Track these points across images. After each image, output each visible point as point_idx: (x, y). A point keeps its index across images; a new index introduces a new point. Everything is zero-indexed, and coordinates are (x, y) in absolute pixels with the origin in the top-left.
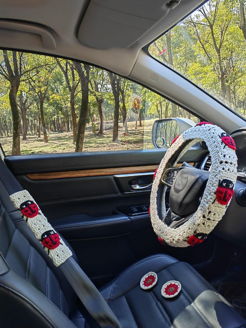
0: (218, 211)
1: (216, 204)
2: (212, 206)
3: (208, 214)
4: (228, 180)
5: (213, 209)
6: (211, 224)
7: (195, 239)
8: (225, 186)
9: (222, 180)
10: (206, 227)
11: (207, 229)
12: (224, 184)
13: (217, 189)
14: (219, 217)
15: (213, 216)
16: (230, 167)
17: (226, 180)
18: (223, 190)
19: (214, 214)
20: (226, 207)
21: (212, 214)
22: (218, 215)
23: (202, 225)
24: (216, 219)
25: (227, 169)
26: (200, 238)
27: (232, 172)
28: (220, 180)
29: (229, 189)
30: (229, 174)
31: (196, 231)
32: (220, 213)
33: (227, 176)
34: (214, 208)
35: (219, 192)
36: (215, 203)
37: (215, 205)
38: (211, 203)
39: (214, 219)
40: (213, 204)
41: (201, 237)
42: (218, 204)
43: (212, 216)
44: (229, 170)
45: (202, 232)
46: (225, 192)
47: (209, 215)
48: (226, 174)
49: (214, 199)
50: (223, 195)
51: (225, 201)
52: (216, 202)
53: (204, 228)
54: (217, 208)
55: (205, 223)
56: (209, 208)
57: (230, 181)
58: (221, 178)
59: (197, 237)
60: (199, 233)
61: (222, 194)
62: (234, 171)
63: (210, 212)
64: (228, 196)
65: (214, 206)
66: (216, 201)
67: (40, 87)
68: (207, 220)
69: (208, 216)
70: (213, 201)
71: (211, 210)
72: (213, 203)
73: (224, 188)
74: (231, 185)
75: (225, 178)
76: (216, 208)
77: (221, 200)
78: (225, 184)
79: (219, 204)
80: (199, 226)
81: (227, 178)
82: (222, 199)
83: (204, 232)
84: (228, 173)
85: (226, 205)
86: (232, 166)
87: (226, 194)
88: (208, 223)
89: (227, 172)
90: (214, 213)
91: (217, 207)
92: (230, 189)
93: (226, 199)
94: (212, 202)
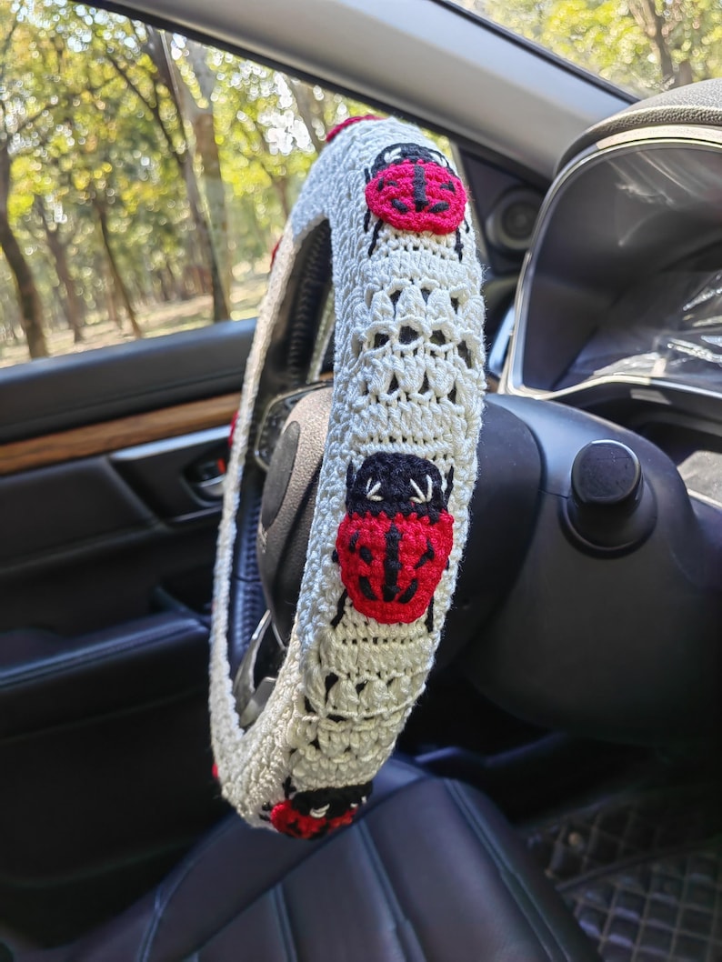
0: (379, 664)
1: (355, 625)
2: (337, 644)
3: (322, 691)
4: (397, 457)
5: (344, 657)
6: (361, 739)
7: (297, 821)
8: (378, 498)
9: (358, 464)
10: (336, 761)
11: (343, 769)
12: (373, 491)
13: (343, 530)
14: (398, 692)
15: (354, 698)
16: (399, 365)
17: (380, 457)
18: (372, 529)
19: (360, 688)
20: (429, 624)
21: (348, 685)
22: (381, 684)
23: (310, 753)
24: (382, 710)
25: (381, 384)
26: (321, 816)
27: (415, 394)
28: (350, 468)
29: (406, 515)
30: (396, 414)
31: (289, 780)
32: (393, 672)
33: (385, 433)
34: (351, 653)
35: (352, 549)
36: (344, 618)
37: (351, 634)
38: (326, 625)
39: (365, 714)
40: (340, 626)
41: (327, 808)
42: (366, 624)
43: (349, 702)
44: (394, 385)
45: (323, 785)
46: (383, 542)
47: (331, 697)
48: (378, 419)
49: (336, 595)
50: (378, 562)
51: (405, 599)
52: (352, 615)
53: (325, 765)
54: (367, 647)
55: (323, 742)
56: (323, 654)
57: (411, 459)
58: (359, 452)
59: (307, 813)
60: (308, 793)
61: (369, 561)
62: (431, 381)
63: (331, 681)
64: (409, 561)
65: (344, 642)
66: (347, 609)
67: (89, 168)
68: (327, 725)
69: (326, 699)
70: (334, 608)
71: (334, 669)
72: (334, 623)
73: (376, 515)
74: (424, 487)
75: (373, 448)
76: (361, 651)
77: (374, 598)
78: (378, 486)
79: (372, 622)
80: (295, 757)
81: (392, 440)
82: (377, 589)
83: (333, 784)
84: (392, 409)
85: (424, 618)
86: (415, 352)
87: (391, 554)
88: (336, 738)
89: (388, 405)
90: (356, 680)
91: (365, 640)
92: (420, 516)
93: (400, 583)
94: (331, 616)
